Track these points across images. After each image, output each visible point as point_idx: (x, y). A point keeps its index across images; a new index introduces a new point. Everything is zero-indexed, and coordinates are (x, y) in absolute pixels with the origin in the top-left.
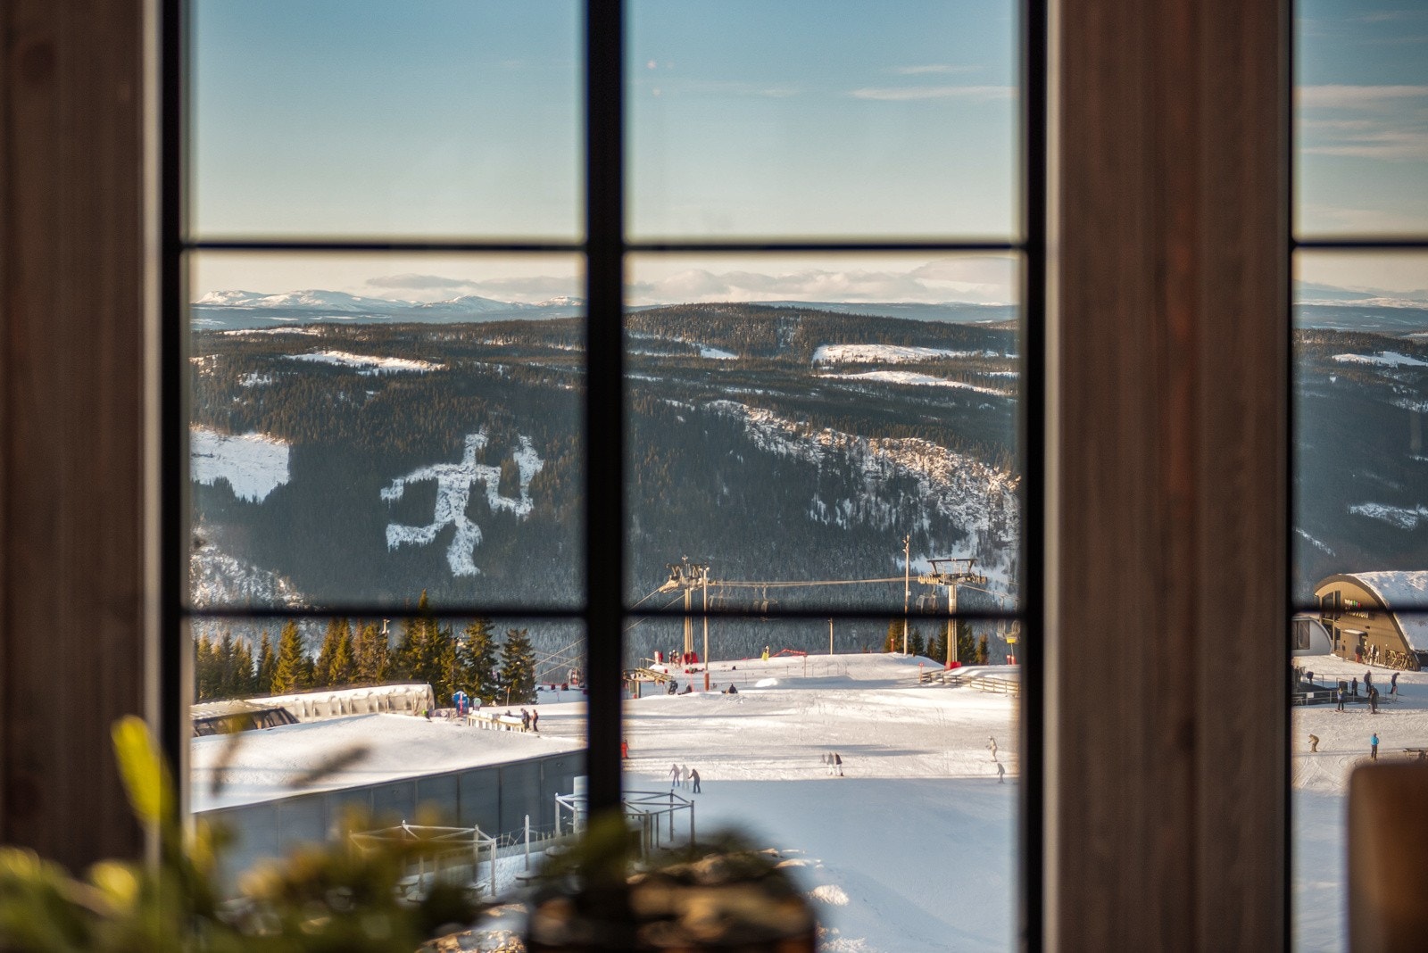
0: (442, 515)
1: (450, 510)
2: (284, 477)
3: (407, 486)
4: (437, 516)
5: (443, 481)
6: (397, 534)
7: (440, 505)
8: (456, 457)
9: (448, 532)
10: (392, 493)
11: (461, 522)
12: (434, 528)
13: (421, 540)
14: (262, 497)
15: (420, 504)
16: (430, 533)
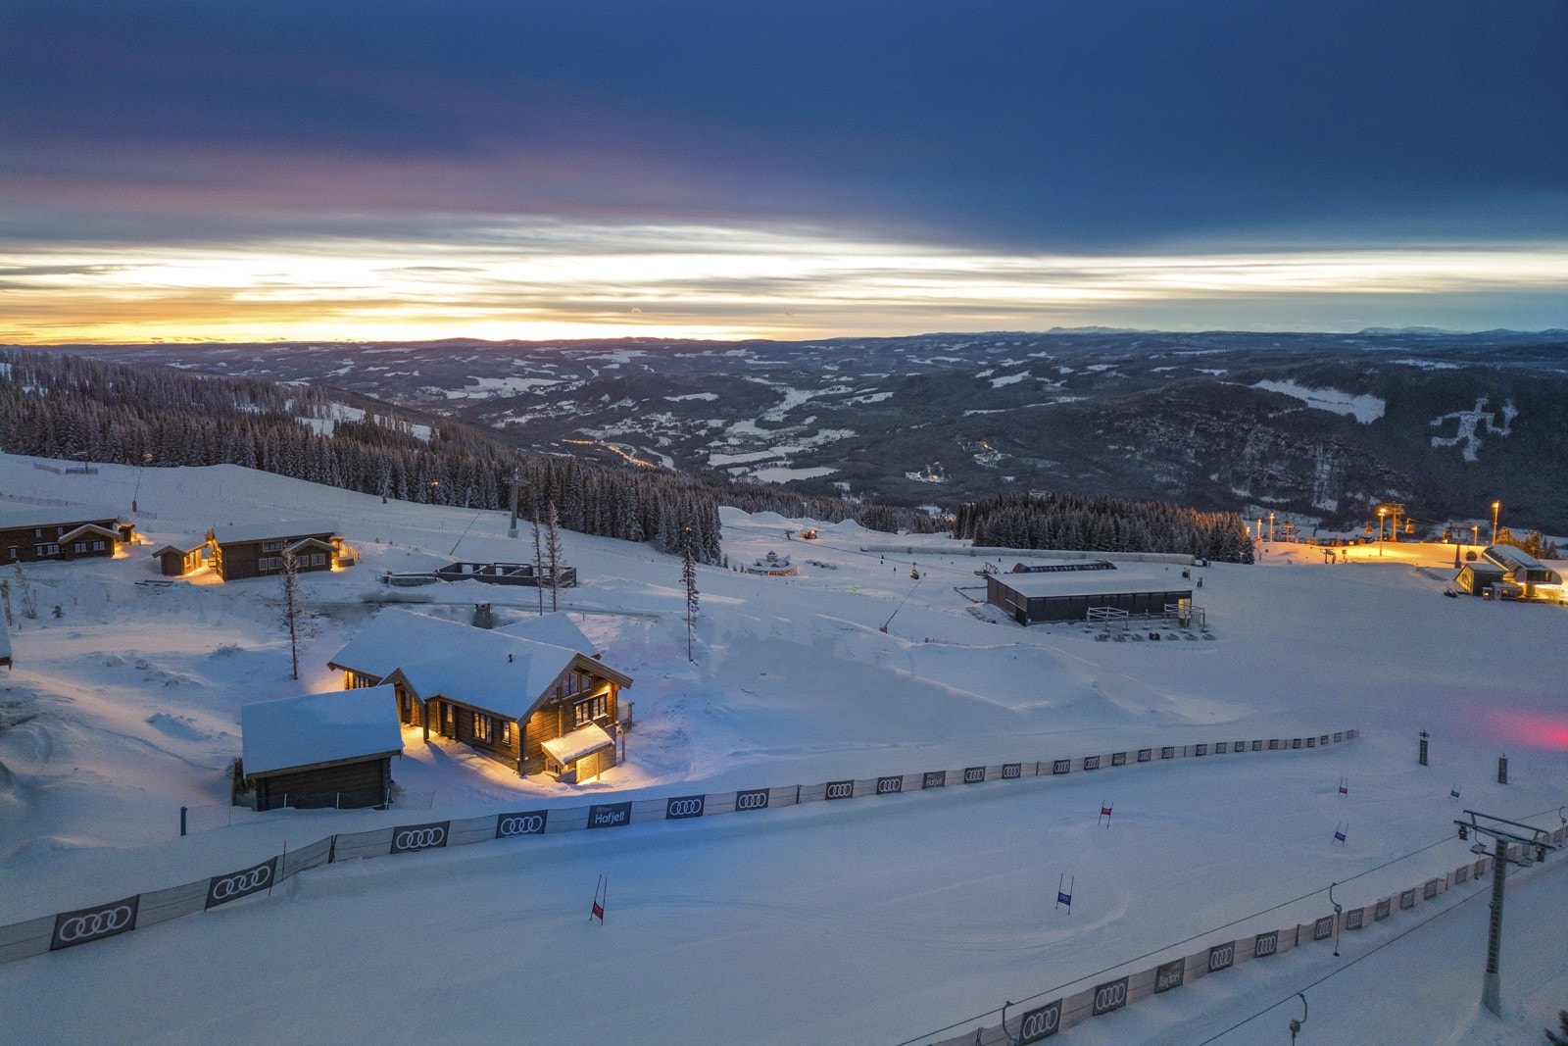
0: (1462, 433)
1: (1466, 431)
2: (1382, 414)
3: (1444, 420)
4: (1459, 434)
5: (1463, 418)
6: (1436, 441)
7: (1461, 429)
8: (1471, 408)
9: (1464, 442)
10: (1438, 422)
11: (1471, 437)
12: (1457, 439)
13: (1449, 444)
14: (1370, 422)
15: (1451, 428)
16: (1454, 442)
